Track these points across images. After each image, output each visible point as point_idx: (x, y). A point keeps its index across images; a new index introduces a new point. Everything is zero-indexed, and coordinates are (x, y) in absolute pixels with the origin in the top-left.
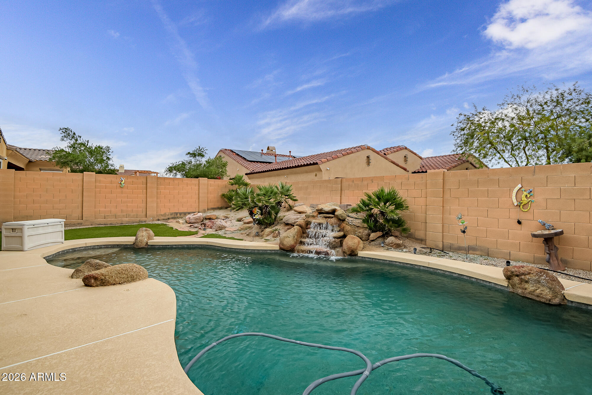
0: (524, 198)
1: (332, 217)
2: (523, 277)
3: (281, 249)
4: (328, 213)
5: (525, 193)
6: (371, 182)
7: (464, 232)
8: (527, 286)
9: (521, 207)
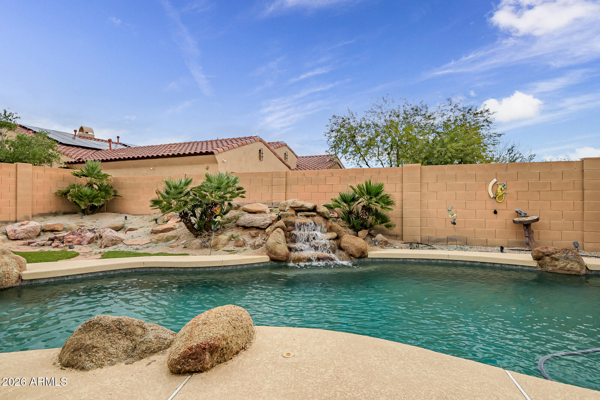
0: (499, 191)
1: (314, 216)
2: (553, 256)
3: (272, 259)
4: (309, 210)
5: (500, 187)
6: (330, 175)
7: (454, 223)
8: (557, 263)
9: (497, 198)
